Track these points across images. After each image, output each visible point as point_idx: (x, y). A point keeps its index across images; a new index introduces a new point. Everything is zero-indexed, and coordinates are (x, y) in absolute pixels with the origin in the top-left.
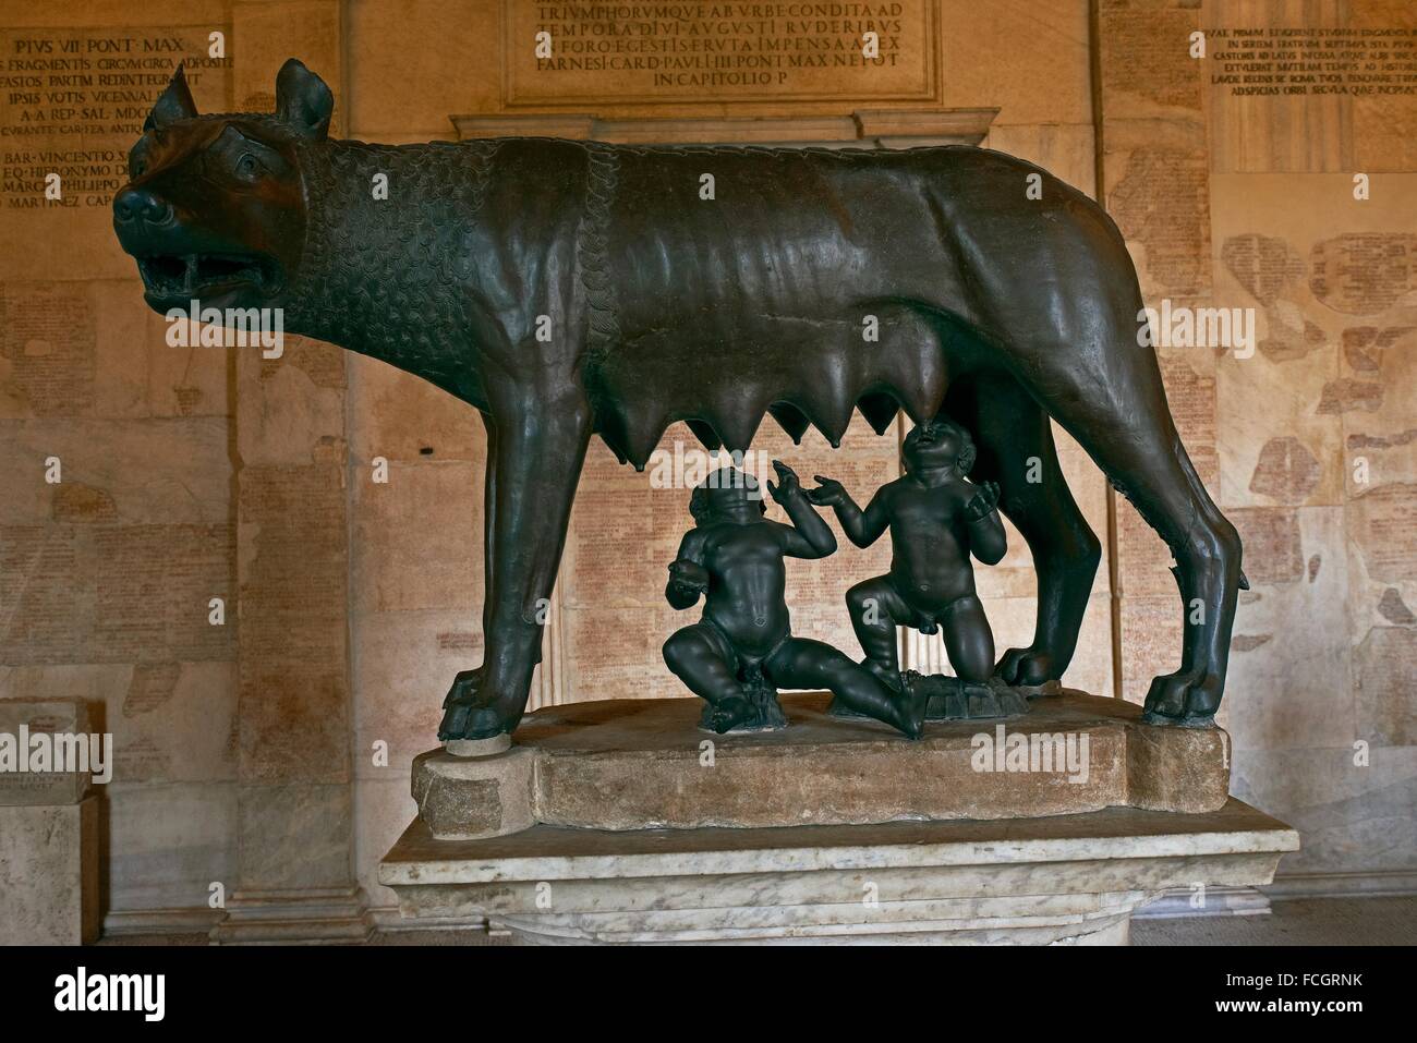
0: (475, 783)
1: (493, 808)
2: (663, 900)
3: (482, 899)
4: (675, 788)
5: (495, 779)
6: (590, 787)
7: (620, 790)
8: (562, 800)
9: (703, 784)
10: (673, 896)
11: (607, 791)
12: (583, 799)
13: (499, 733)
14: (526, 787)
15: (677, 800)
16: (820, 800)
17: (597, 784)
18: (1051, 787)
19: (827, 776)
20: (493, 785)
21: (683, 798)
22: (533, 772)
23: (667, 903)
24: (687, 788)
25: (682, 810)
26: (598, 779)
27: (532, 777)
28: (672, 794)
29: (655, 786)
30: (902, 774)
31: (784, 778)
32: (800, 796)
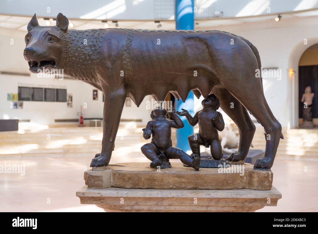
0: (98, 176)
1: (101, 182)
2: (137, 203)
3: (98, 201)
4: (142, 179)
5: (102, 176)
6: (123, 178)
7: (129, 179)
8: (117, 181)
9: (148, 179)
10: (139, 202)
11: (127, 179)
12: (121, 181)
13: (103, 166)
14: (109, 178)
15: (142, 182)
16: (174, 183)
17: (125, 178)
18: (228, 183)
19: (176, 178)
20: (101, 177)
21: (143, 182)
22: (111, 175)
23: (138, 203)
24: (144, 179)
25: (143, 184)
26: (125, 177)
27: (110, 176)
28: (141, 181)
29: (137, 178)
30: (193, 178)
31: (166, 178)
32: (170, 182)
